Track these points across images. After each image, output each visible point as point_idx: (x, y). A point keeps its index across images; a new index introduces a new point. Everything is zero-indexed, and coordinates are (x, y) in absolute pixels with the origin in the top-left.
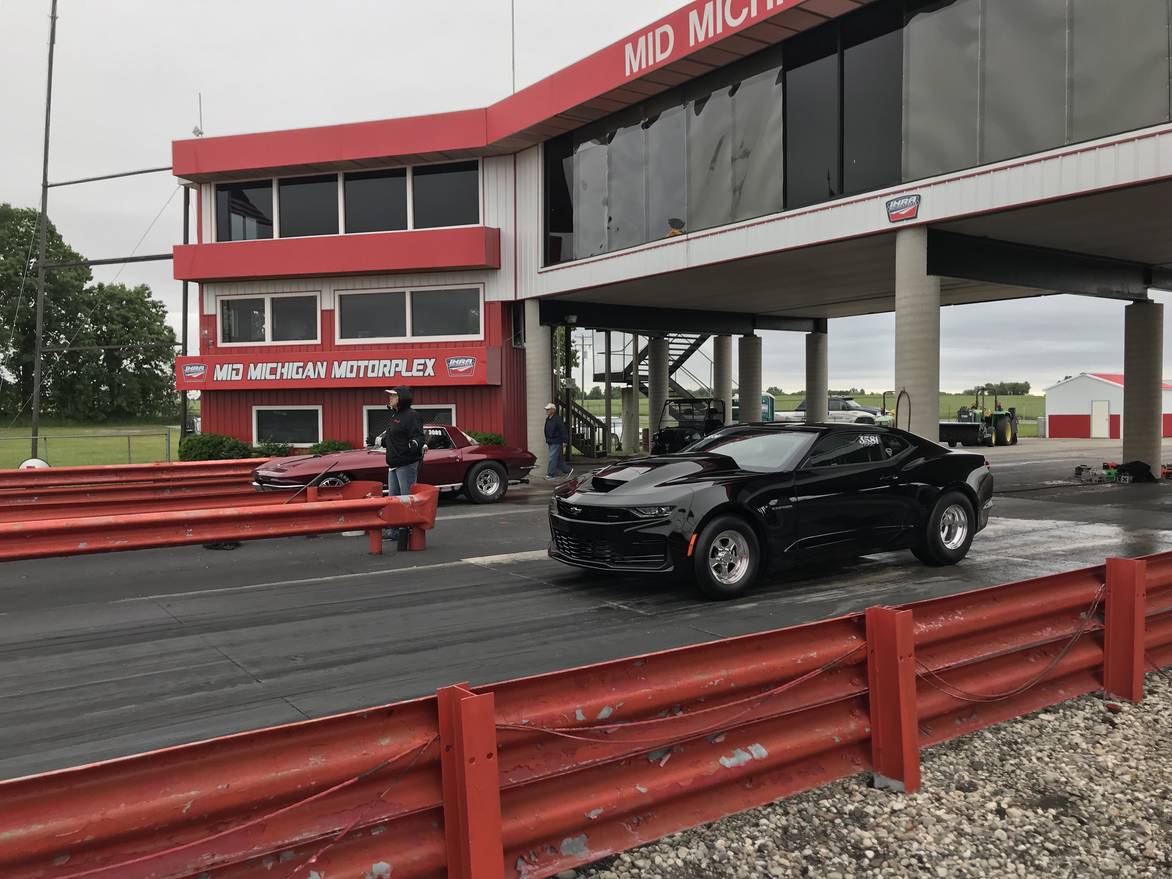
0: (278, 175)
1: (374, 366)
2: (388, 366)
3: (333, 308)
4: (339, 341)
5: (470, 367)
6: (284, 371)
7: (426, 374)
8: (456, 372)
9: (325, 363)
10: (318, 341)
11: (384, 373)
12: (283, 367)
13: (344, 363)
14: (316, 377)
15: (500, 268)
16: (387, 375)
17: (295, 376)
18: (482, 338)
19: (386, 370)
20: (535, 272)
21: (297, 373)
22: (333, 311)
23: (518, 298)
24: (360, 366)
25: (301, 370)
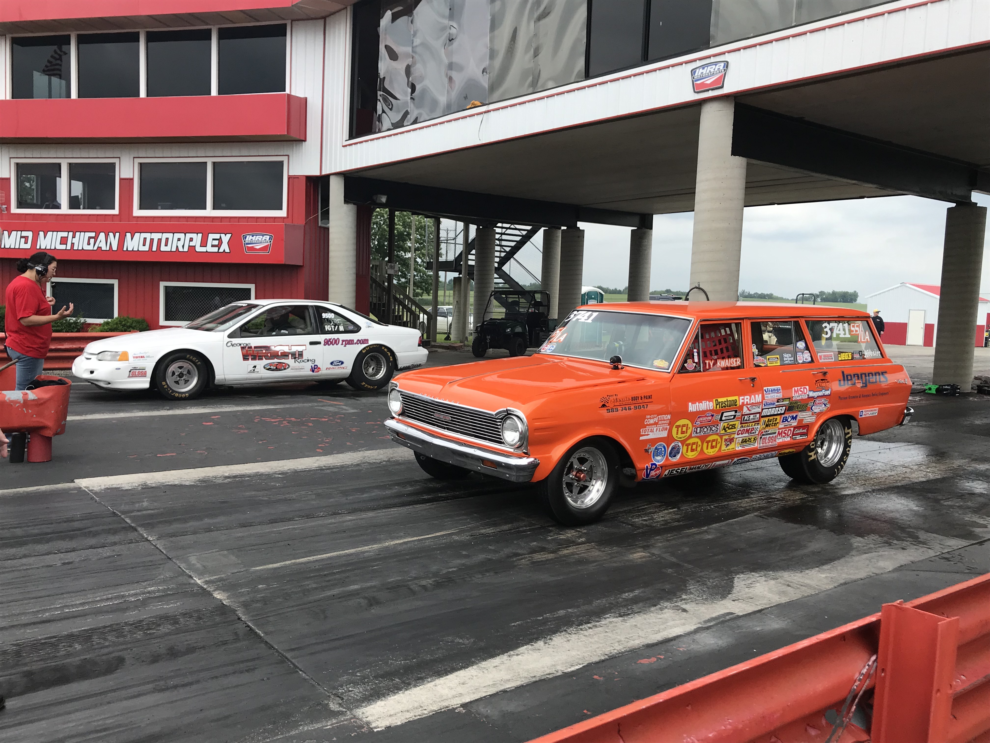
0: (77, 30)
1: (167, 239)
2: (182, 240)
3: (132, 177)
4: (137, 212)
5: (267, 244)
6: (75, 241)
7: (221, 250)
8: (252, 249)
9: (117, 234)
10: (116, 211)
11: (177, 246)
12: (74, 237)
13: (137, 235)
14: (108, 249)
15: (305, 141)
16: (181, 249)
17: (86, 247)
18: (285, 215)
19: (180, 244)
20: (339, 145)
21: (89, 244)
22: (132, 180)
23: (323, 173)
24: (153, 239)
25: (92, 241)
